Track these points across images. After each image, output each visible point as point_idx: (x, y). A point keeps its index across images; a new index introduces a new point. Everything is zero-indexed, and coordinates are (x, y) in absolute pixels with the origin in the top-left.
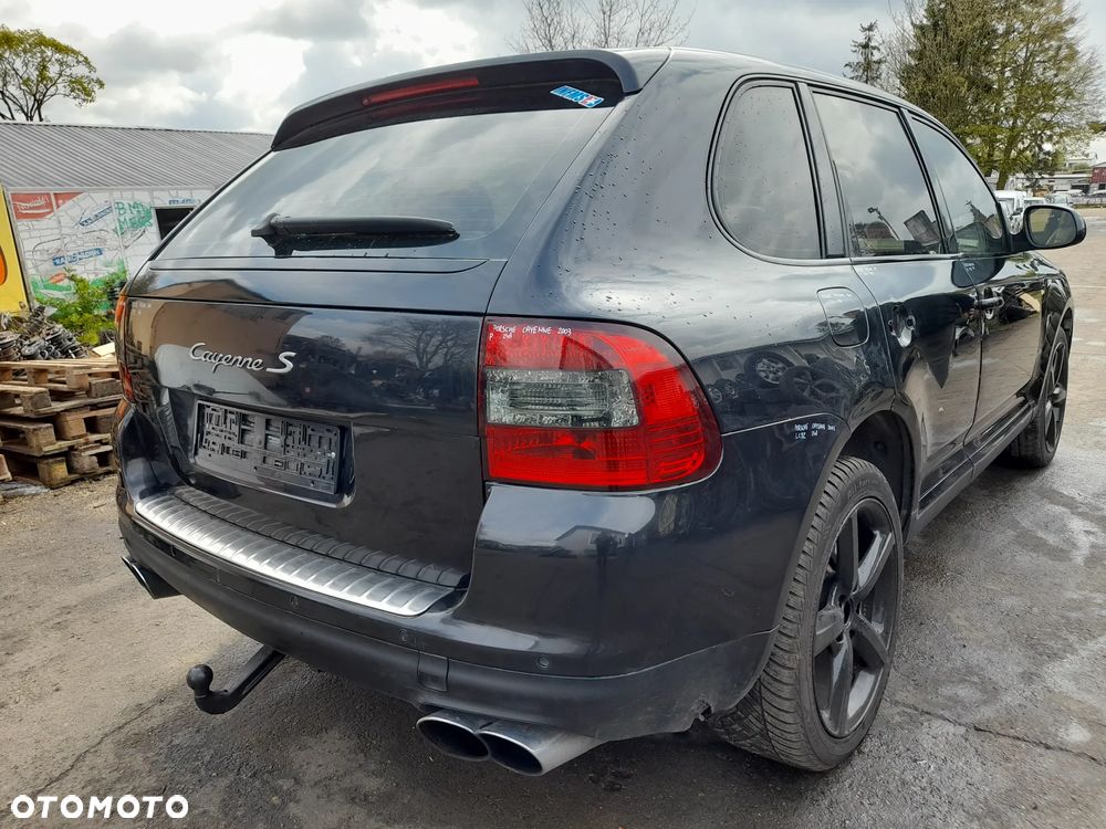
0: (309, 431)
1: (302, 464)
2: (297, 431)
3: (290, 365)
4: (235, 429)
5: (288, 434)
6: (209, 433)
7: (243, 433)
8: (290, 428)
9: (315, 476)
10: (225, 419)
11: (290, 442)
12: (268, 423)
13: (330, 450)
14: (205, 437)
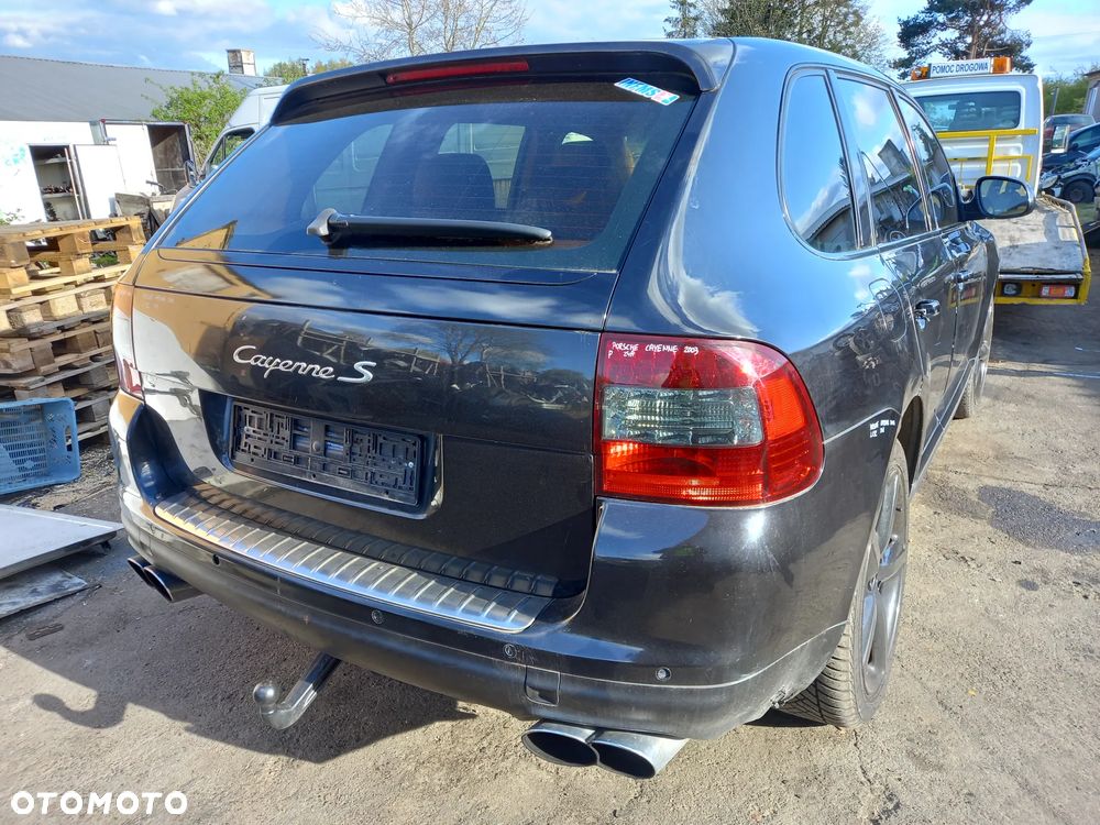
0: (380, 440)
1: (374, 474)
2: (366, 439)
3: (369, 375)
4: (286, 433)
5: (353, 441)
6: (248, 436)
7: (294, 438)
8: (357, 436)
9: (389, 486)
10: (271, 422)
11: (357, 449)
12: (327, 429)
13: (407, 461)
14: (244, 440)
